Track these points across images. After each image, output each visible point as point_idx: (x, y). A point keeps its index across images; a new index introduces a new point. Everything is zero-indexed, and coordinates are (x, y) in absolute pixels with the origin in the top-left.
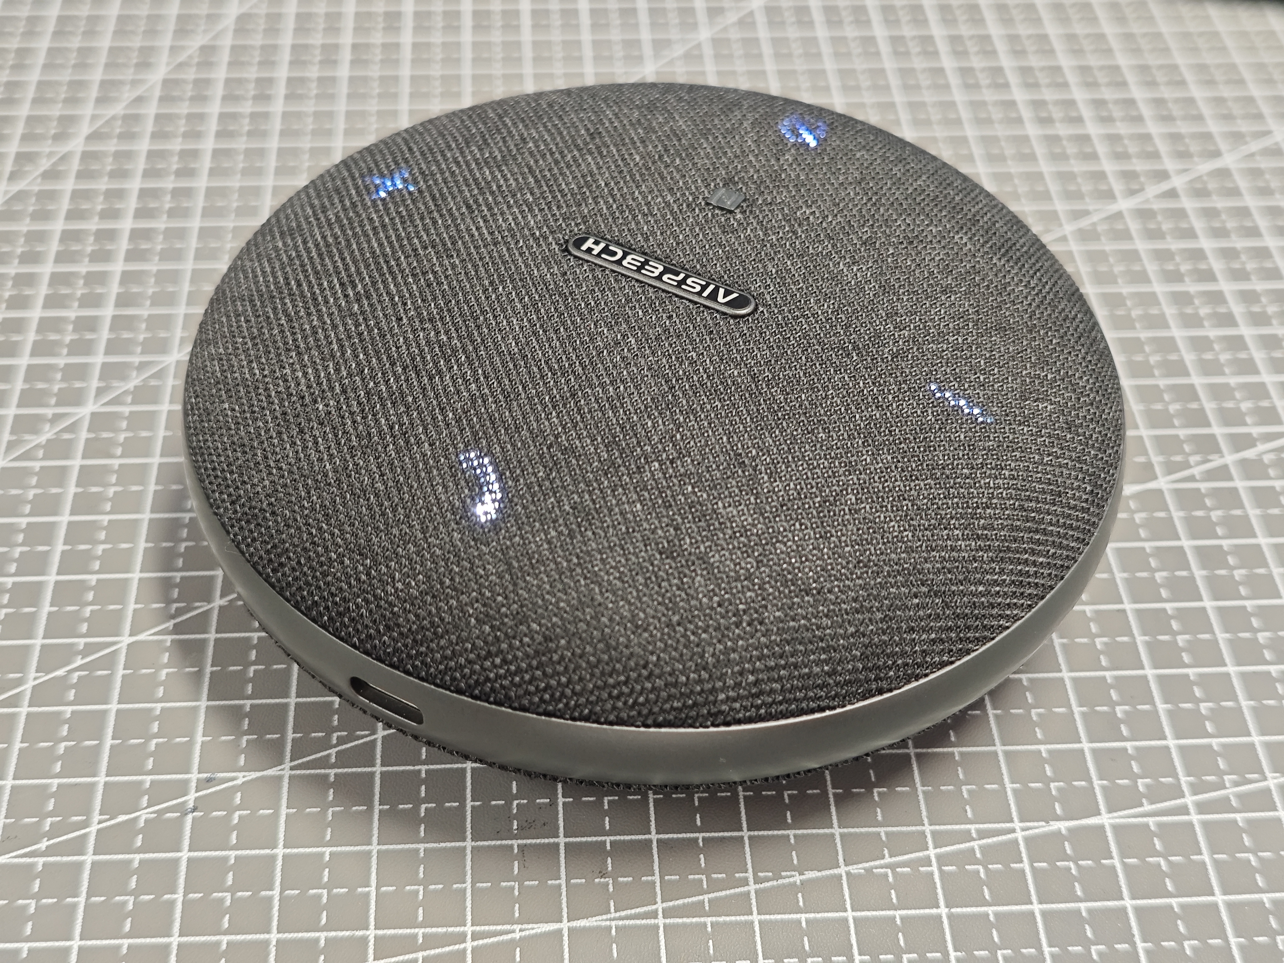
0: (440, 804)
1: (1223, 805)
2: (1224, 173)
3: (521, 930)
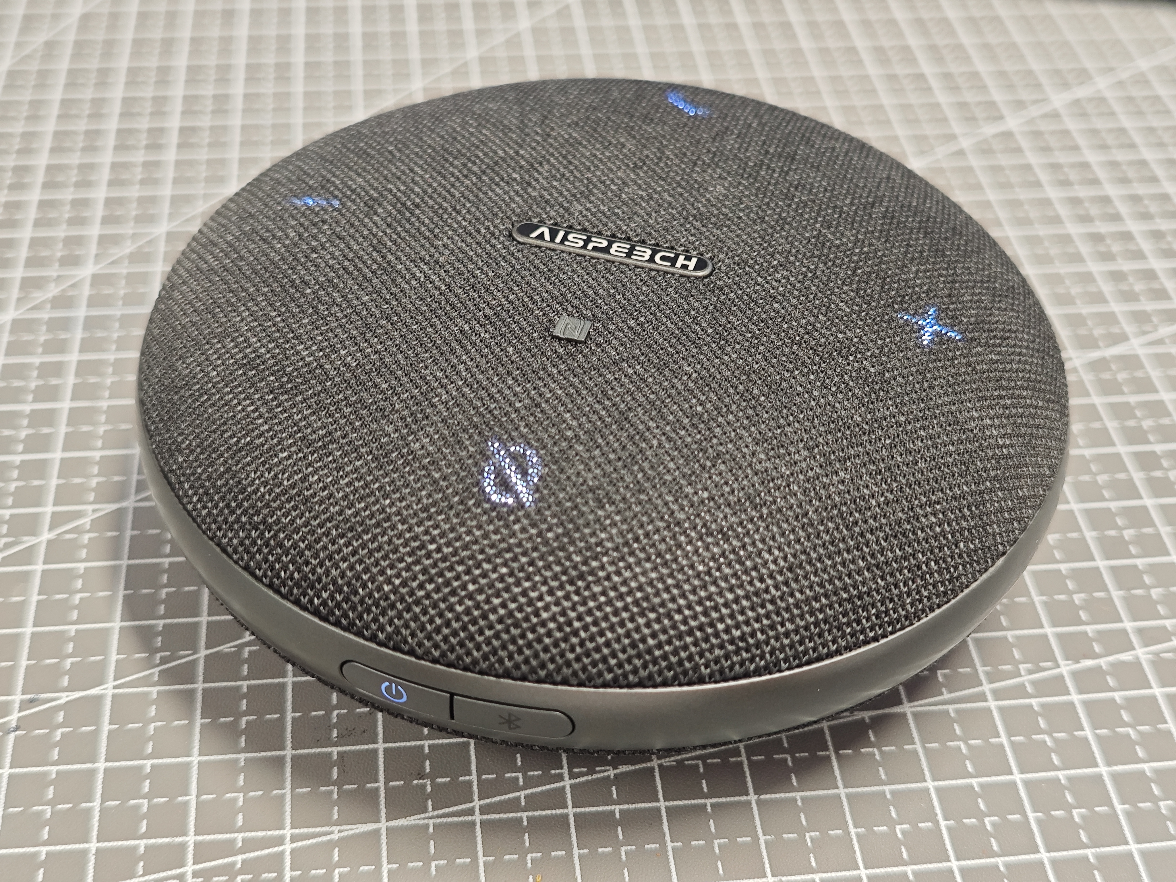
0: (260, 715)
1: (1020, 691)
2: (1008, 135)
3: (339, 831)
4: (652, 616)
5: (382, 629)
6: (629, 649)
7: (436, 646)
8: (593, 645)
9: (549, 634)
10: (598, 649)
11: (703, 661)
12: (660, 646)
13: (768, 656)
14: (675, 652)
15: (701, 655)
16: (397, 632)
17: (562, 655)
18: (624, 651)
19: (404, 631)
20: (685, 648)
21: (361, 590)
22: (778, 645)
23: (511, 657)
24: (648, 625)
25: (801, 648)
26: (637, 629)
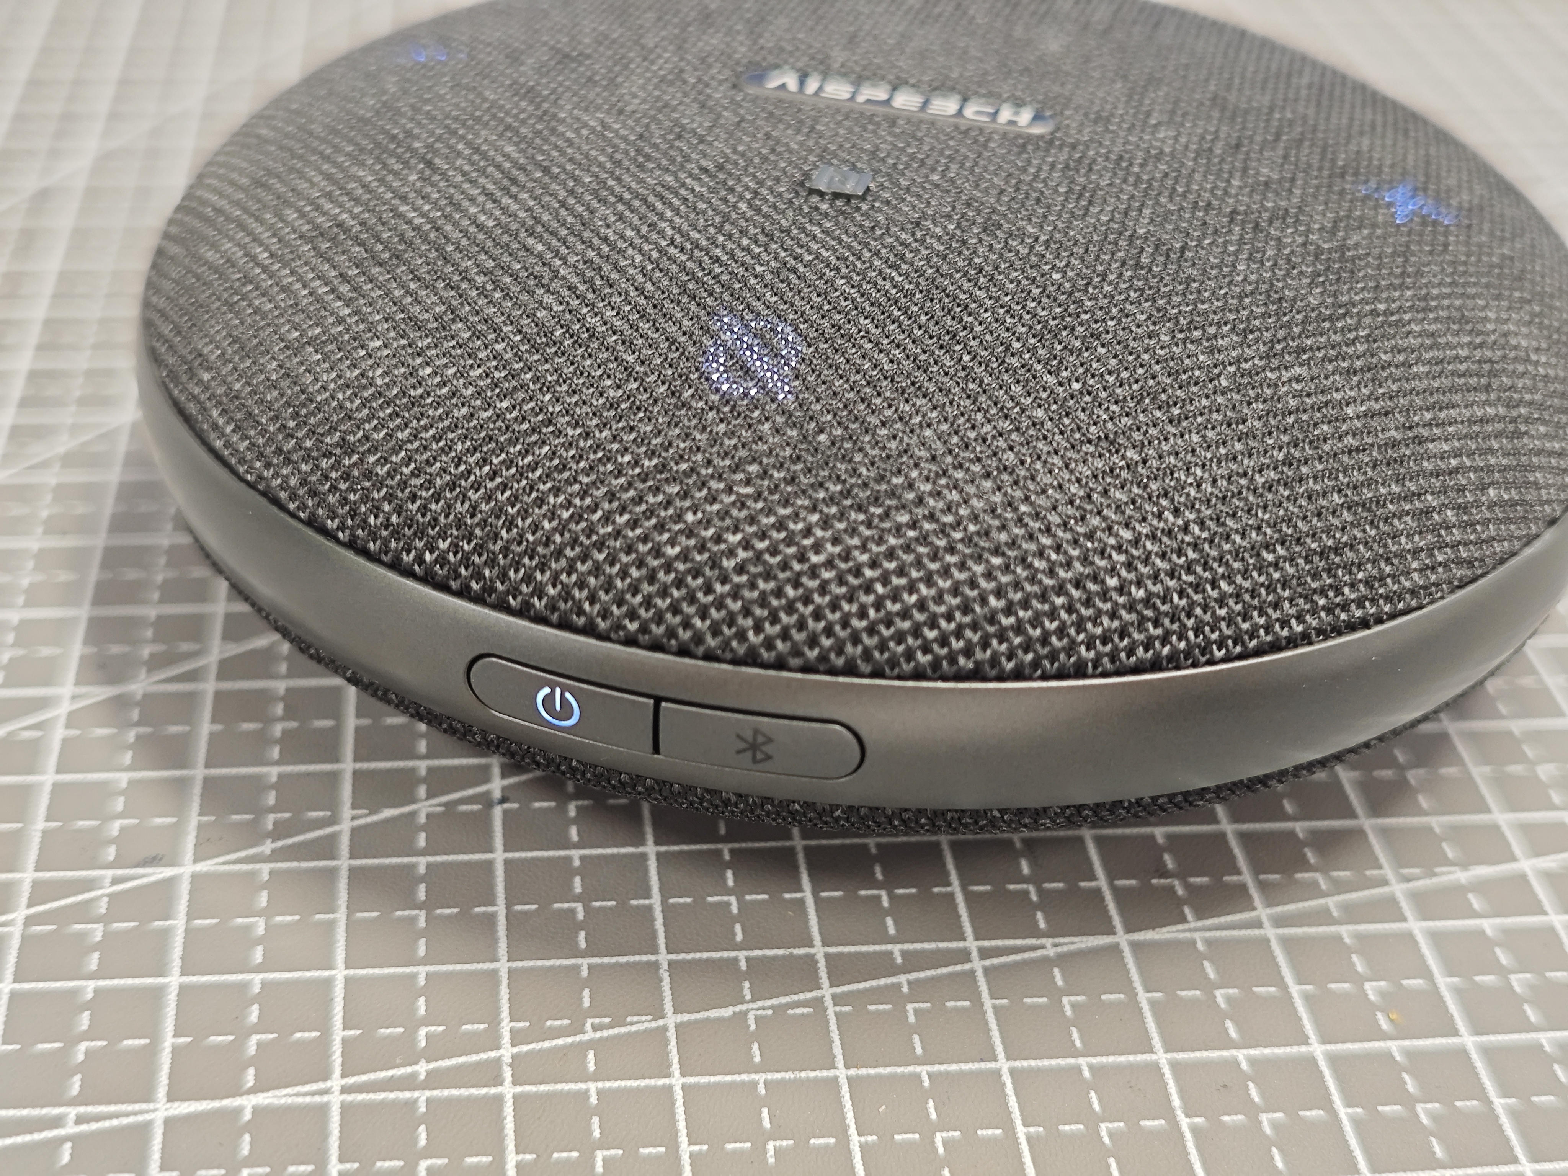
4: (996, 561)
5: (539, 592)
6: (958, 615)
7: (632, 615)
8: (897, 607)
9: (823, 589)
10: (905, 614)
11: (1082, 636)
12: (1009, 611)
13: (1191, 634)
14: (1036, 622)
15: (1080, 626)
16: (566, 595)
17: (845, 623)
18: (949, 617)
19: (577, 593)
20: (1053, 615)
21: (504, 533)
22: (1207, 617)
23: (758, 628)
24: (989, 575)
25: (1245, 626)
26: (973, 583)
